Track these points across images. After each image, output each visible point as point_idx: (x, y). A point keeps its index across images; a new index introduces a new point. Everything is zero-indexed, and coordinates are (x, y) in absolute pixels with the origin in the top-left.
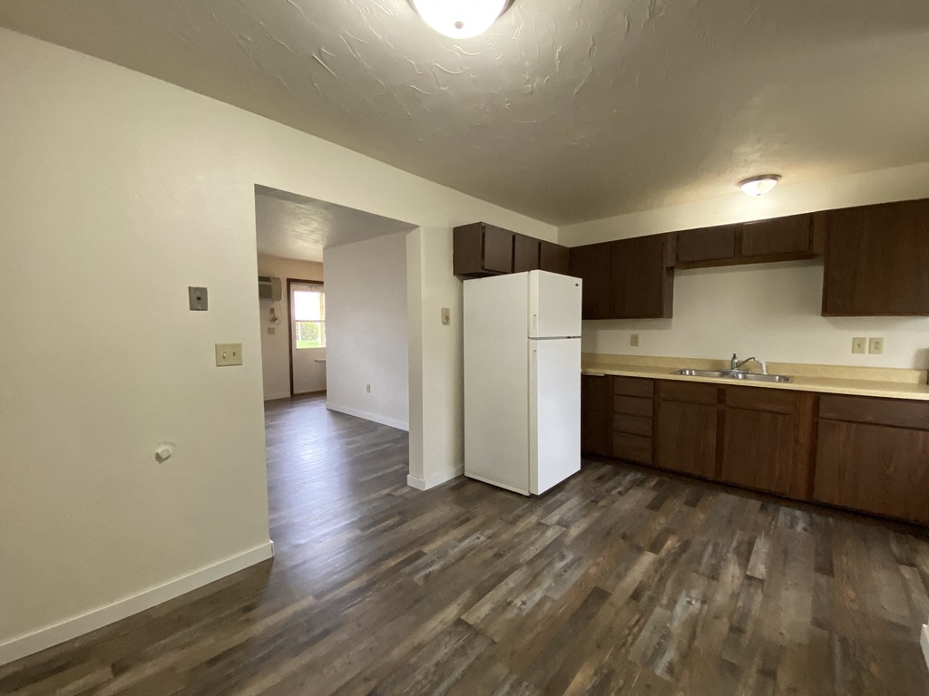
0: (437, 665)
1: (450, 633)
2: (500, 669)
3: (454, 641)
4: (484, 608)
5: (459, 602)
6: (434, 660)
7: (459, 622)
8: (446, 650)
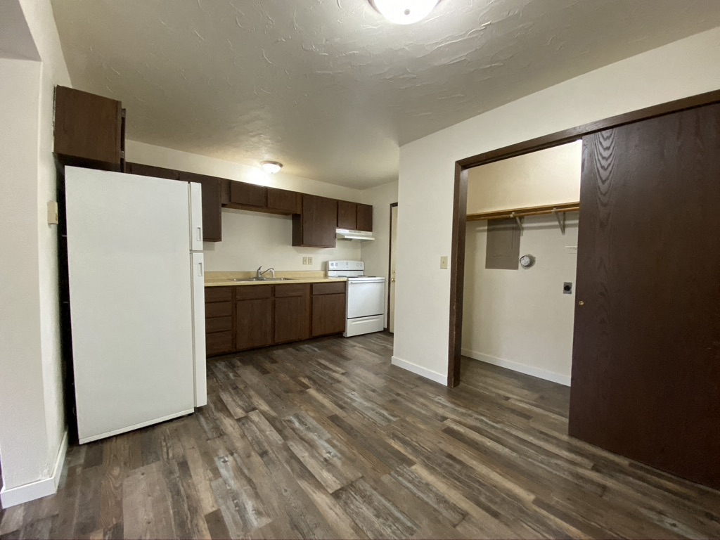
0: (378, 516)
1: (346, 503)
2: (386, 479)
3: (354, 501)
4: (326, 476)
5: (311, 492)
6: (374, 519)
7: (336, 495)
8: (364, 508)
